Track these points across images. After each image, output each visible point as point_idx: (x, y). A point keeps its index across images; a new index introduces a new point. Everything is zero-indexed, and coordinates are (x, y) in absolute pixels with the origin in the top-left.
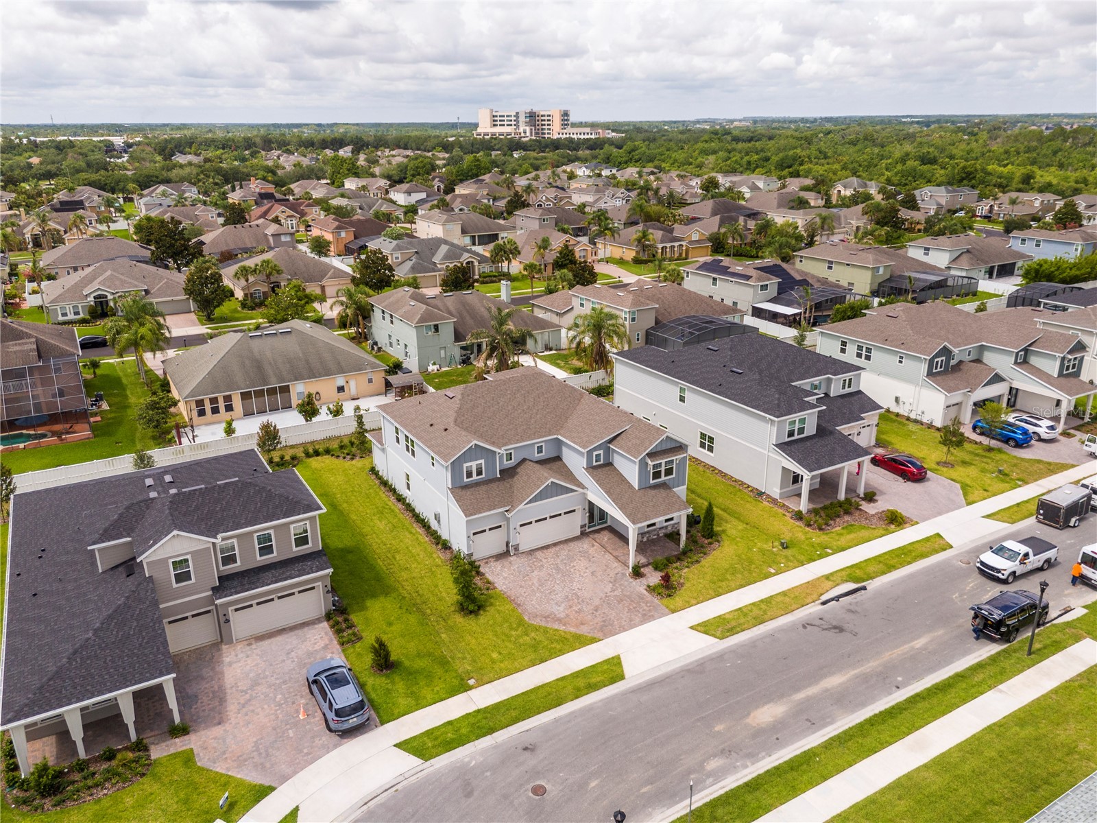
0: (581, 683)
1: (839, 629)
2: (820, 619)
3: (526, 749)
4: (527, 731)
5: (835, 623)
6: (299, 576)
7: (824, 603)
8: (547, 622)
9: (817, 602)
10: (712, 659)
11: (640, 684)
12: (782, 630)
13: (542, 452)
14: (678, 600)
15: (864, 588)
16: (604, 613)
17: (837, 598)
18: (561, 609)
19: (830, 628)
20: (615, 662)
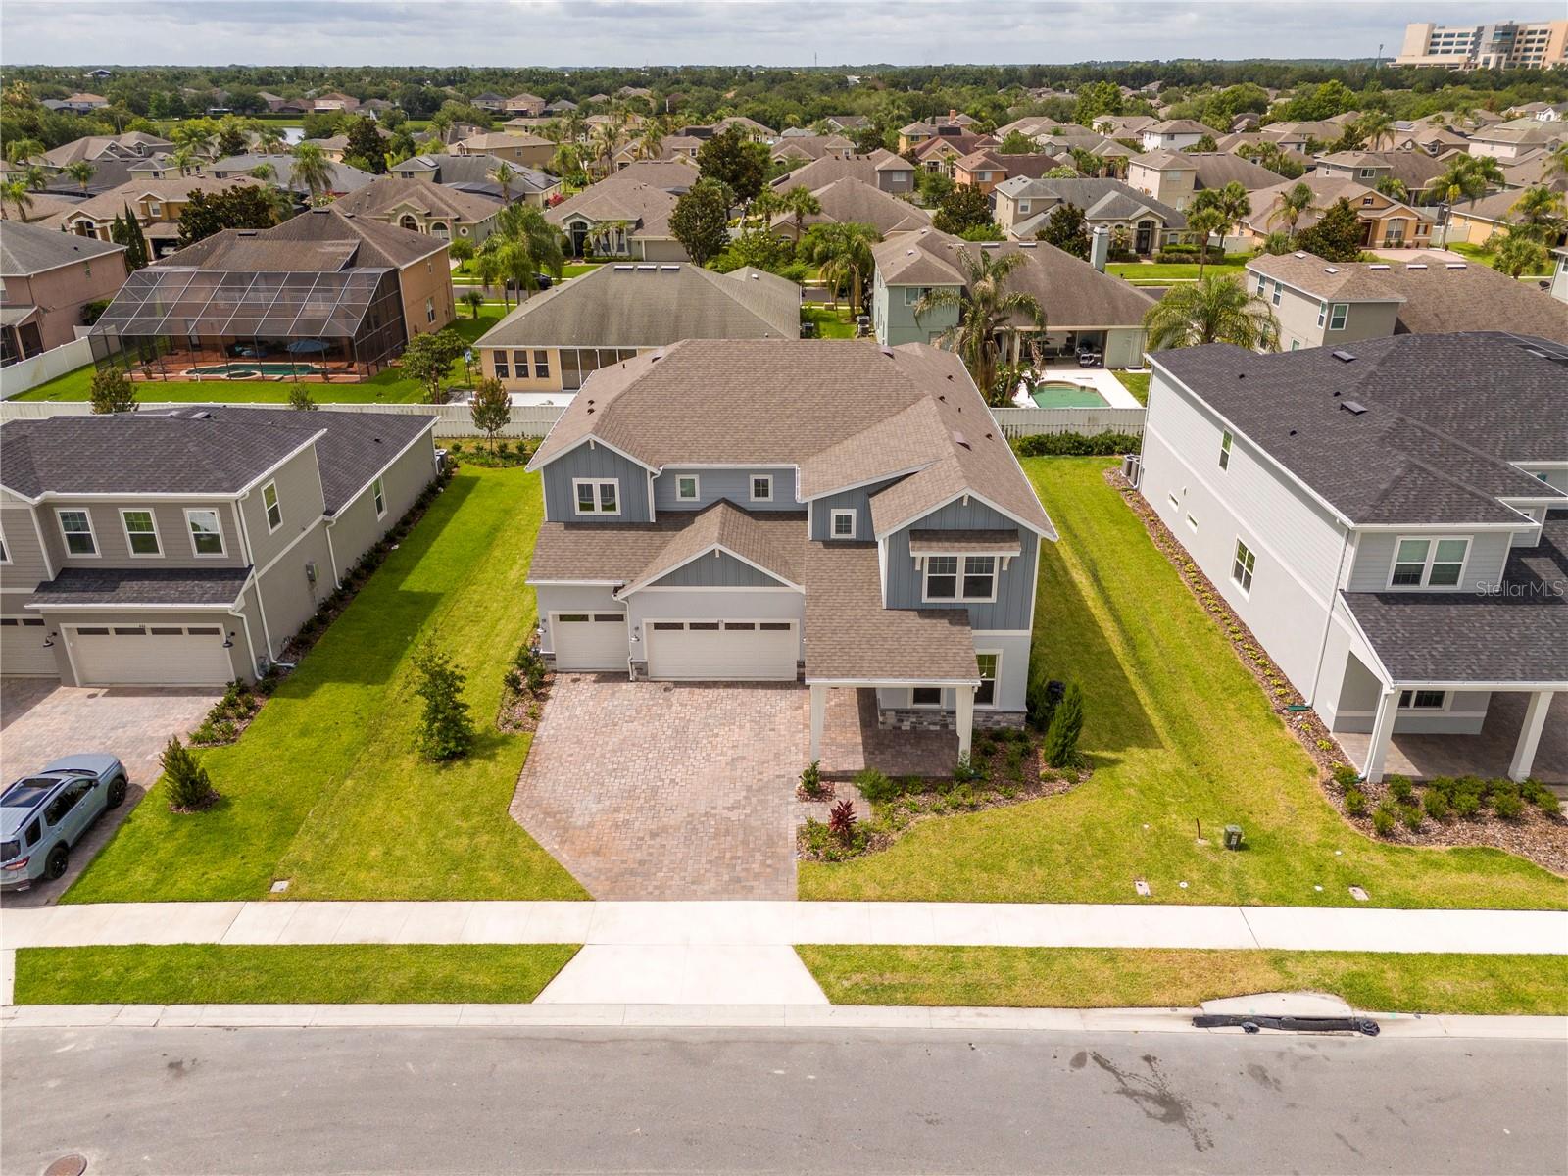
0: (441, 971)
1: (1172, 1108)
2: (1148, 1059)
3: (175, 1066)
4: (229, 1029)
5: (1174, 1088)
6: (173, 601)
7: (1202, 1022)
8: (541, 824)
9: (1182, 1011)
10: (758, 1042)
11: (546, 1028)
12: (1011, 1044)
13: (766, 494)
14: (841, 876)
15: (1372, 1029)
16: (663, 846)
17: (1253, 1024)
18: (595, 807)
19: (1148, 1096)
20: (555, 957)
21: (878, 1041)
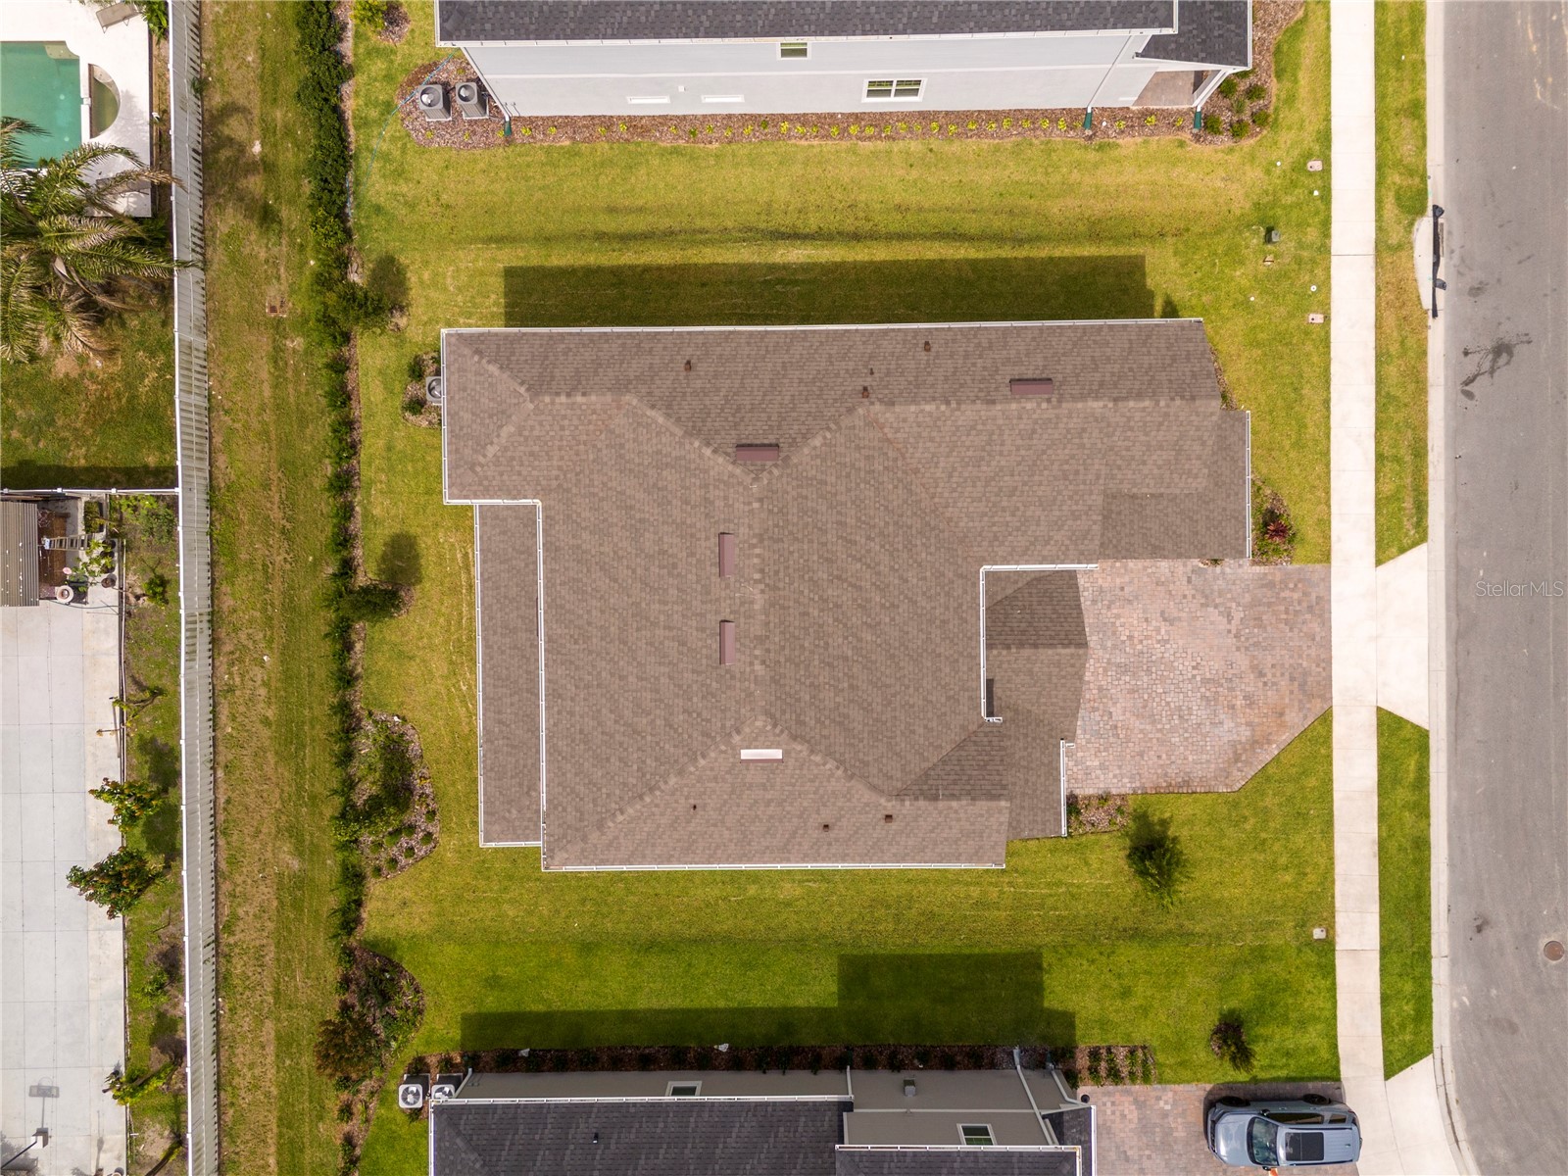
1: (1502, 350)
2: (1466, 353)
3: (1479, 929)
5: (1488, 344)
7: (1435, 315)
8: (1248, 763)
9: (1429, 323)
10: (1457, 585)
12: (1454, 435)
14: (1307, 530)
15: (1438, 211)
17: (1438, 284)
18: (1228, 724)
19: (1494, 361)
20: (1391, 724)
21: (1456, 514)
